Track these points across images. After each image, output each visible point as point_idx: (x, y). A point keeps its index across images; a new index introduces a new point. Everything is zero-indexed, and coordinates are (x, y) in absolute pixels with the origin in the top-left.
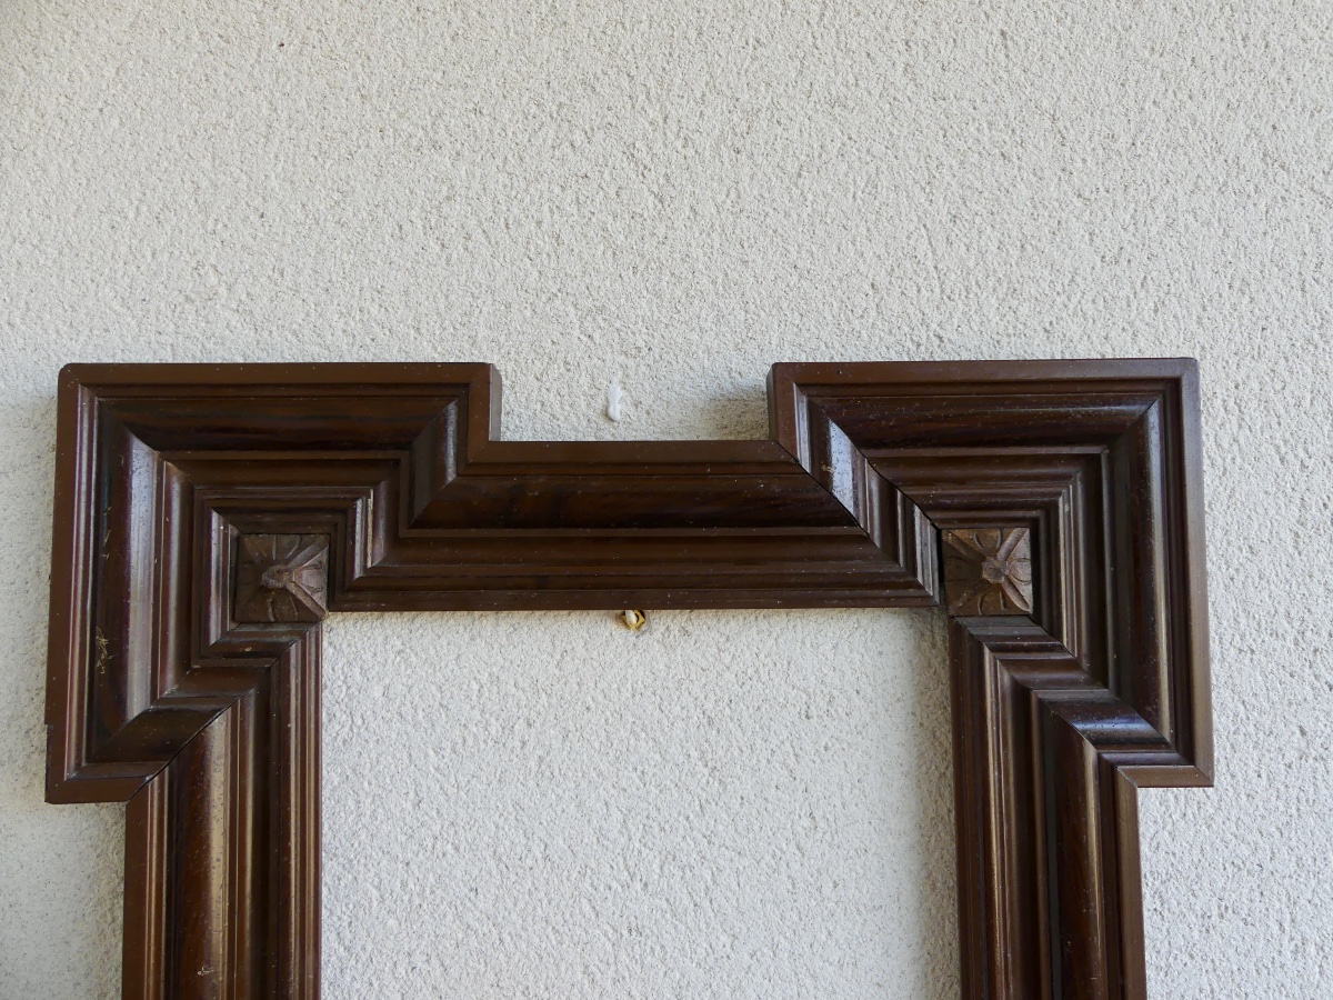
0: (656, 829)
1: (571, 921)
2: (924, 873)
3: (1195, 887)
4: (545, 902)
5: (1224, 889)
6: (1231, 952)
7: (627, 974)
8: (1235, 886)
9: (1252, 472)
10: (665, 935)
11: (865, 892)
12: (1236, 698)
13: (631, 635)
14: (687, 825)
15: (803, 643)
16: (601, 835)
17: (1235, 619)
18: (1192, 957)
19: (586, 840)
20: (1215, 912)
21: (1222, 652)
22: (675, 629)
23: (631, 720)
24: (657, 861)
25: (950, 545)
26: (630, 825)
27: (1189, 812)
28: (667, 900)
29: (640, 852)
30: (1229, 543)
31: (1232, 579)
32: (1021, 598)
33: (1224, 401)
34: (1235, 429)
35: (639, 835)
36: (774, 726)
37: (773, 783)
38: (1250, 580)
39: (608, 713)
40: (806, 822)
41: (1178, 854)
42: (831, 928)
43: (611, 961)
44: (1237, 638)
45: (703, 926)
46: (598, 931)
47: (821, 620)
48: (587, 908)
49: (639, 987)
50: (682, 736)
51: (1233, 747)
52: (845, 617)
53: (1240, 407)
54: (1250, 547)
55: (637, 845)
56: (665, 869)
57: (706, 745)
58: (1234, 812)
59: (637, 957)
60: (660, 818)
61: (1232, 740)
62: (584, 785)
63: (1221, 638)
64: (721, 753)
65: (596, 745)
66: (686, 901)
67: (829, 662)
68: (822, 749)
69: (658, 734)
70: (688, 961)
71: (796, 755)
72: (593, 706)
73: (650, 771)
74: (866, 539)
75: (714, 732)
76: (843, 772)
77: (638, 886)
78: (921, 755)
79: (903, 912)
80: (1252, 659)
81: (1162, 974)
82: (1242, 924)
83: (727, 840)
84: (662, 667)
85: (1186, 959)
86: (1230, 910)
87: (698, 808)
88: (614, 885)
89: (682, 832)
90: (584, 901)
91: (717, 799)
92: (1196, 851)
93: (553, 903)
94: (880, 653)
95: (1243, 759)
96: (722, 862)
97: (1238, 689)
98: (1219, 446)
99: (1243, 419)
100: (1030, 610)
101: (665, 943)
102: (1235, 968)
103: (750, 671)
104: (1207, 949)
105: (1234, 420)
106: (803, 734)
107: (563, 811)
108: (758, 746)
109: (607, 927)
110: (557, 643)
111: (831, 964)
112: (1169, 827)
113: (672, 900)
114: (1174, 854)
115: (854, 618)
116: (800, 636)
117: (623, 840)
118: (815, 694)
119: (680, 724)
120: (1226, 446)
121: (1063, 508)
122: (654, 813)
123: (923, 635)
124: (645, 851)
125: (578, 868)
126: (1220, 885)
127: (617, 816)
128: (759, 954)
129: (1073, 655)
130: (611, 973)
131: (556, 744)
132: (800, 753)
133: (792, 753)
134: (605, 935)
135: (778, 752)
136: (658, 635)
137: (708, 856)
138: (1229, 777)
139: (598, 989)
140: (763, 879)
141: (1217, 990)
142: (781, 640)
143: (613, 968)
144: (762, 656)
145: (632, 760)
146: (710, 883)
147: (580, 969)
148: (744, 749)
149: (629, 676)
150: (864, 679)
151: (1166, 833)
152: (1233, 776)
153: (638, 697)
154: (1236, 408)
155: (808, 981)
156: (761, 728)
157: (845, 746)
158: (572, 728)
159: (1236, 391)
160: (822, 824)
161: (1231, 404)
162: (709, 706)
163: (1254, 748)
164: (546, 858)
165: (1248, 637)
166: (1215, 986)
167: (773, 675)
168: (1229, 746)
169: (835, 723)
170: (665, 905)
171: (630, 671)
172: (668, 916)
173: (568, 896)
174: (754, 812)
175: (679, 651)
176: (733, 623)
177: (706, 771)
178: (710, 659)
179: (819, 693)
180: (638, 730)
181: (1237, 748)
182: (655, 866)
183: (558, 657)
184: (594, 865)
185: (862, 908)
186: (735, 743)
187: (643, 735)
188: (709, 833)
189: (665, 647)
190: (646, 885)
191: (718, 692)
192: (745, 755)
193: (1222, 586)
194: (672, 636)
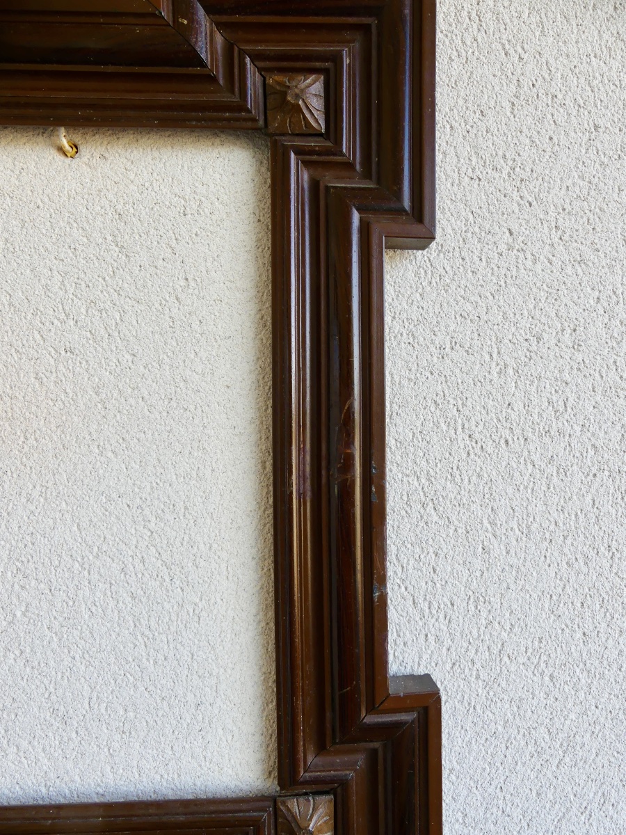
0: (83, 285)
1: (27, 345)
2: (258, 316)
3: (435, 329)
4: (10, 333)
5: (454, 331)
6: (457, 371)
7: (64, 379)
8: (462, 329)
9: (485, 61)
10: (89, 354)
11: (220, 327)
12: (468, 209)
13: (68, 160)
14: (104, 283)
15: (183, 167)
16: (47, 288)
17: (469, 159)
18: (432, 373)
19: (37, 293)
20: (448, 346)
21: (459, 179)
22: (97, 155)
23: (67, 215)
24: (84, 306)
25: (270, 86)
26: (66, 283)
27: (434, 281)
28: (90, 332)
29: (73, 301)
30: (467, 108)
31: (468, 132)
32: (316, 120)
33: (469, 13)
34: (475, 33)
35: (72, 290)
36: (163, 220)
37: (161, 257)
38: (480, 133)
39: (52, 211)
40: (183, 283)
41: (425, 308)
42: (197, 350)
43: (53, 370)
44: (470, 170)
45: (114, 349)
46: (45, 352)
47: (194, 152)
48: (38, 337)
49: (72, 387)
50: (101, 225)
51: (464, 241)
52: (210, 150)
53: (479, 17)
54: (482, 112)
55: (71, 296)
56: (89, 312)
57: (117, 232)
58: (463, 282)
59: (71, 368)
60: (86, 279)
61: (463, 236)
62: (36, 257)
63: (459, 170)
64: (127, 237)
65: (44, 231)
66: (103, 331)
67: (199, 179)
68: (194, 235)
69: (85, 224)
70: (104, 371)
71: (176, 239)
72: (41, 205)
73: (80, 248)
74: (214, 80)
75: (123, 224)
76: (207, 251)
77: (72, 323)
78: (259, 240)
79: (245, 340)
80: (479, 184)
81: (412, 384)
82: (465, 354)
83: (130, 293)
84: (88, 180)
85: (428, 374)
86: (458, 345)
87: (112, 273)
88: (56, 322)
89: (100, 287)
90: (36, 332)
91: (124, 267)
92: (437, 307)
93: (15, 333)
94: (233, 174)
95: (471, 248)
96: (126, 307)
97: (469, 204)
98: (464, 43)
99: (481, 26)
100: (323, 131)
101: (88, 359)
102: (460, 381)
103: (147, 184)
104: (442, 369)
105: (475, 26)
106: (181, 226)
107: (22, 274)
108: (151, 233)
109: (51, 349)
110: (16, 163)
111: (197, 373)
112: (420, 290)
113: (93, 331)
114: (422, 308)
115: (217, 151)
116: (180, 162)
117: (62, 293)
118: (190, 200)
119: (100, 218)
120: (469, 43)
121: (346, 61)
122: (82, 276)
123: (261, 163)
124: (76, 300)
125: (32, 311)
126: (452, 328)
127: (58, 278)
128: (150, 366)
129: (350, 159)
130: (53, 378)
131: (17, 230)
132: (179, 238)
133: (174, 238)
134: (50, 354)
135: (164, 237)
136: (85, 159)
137: (118, 303)
138: (461, 260)
139: (44, 388)
140: (153, 318)
141: (448, 395)
142: (167, 164)
143: (54, 375)
144: (155, 175)
145: (68, 241)
146: (119, 321)
147: (32, 375)
148: (143, 235)
149: (66, 186)
150: (222, 190)
151: (418, 295)
152: (463, 259)
153: (72, 200)
154: (478, 18)
155: (182, 384)
156: (154, 221)
157: (209, 234)
158: (27, 219)
159: (477, 6)
160: (192, 284)
161: (474, 15)
162: (119, 207)
163: (479, 242)
164: (11, 304)
165: (477, 170)
166: (446, 392)
167: (162, 187)
168: (461, 240)
169: (202, 219)
170: (89, 335)
171: (66, 182)
172: (91, 342)
173: (25, 328)
174: (148, 276)
175: (99, 170)
176: (135, 152)
177: (117, 249)
178: (120, 176)
179: (192, 199)
180: (72, 222)
181: (467, 241)
182: (83, 311)
183: (18, 172)
184: (42, 309)
185: (217, 337)
186: (136, 231)
187: (75, 225)
188: (118, 289)
189: (90, 168)
190: (76, 322)
191: (126, 198)
192: (143, 238)
193: (461, 136)
194: (95, 160)
